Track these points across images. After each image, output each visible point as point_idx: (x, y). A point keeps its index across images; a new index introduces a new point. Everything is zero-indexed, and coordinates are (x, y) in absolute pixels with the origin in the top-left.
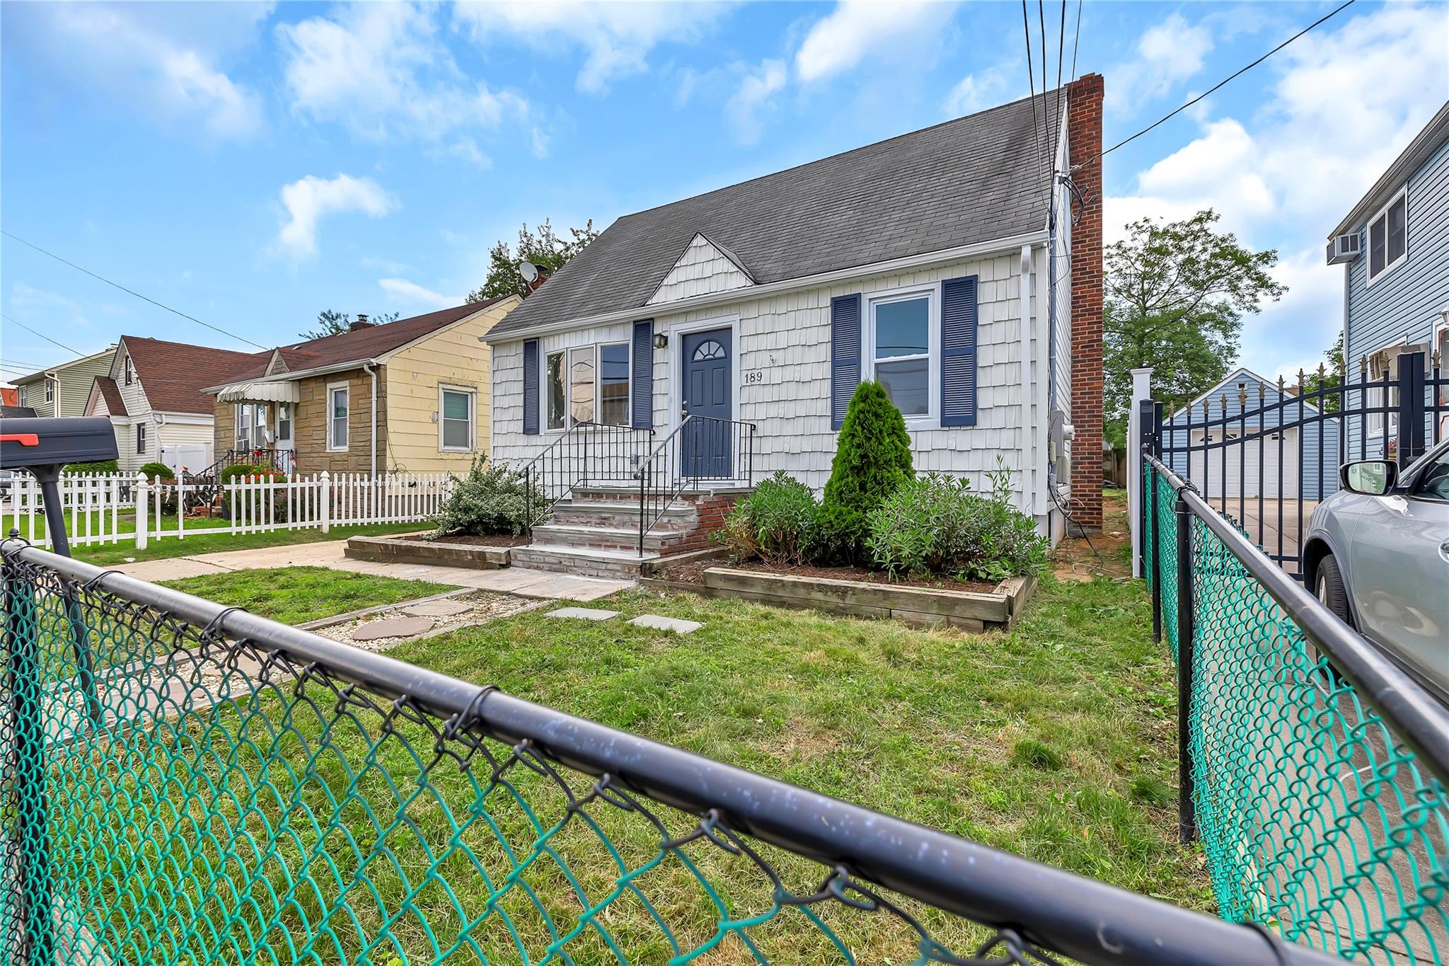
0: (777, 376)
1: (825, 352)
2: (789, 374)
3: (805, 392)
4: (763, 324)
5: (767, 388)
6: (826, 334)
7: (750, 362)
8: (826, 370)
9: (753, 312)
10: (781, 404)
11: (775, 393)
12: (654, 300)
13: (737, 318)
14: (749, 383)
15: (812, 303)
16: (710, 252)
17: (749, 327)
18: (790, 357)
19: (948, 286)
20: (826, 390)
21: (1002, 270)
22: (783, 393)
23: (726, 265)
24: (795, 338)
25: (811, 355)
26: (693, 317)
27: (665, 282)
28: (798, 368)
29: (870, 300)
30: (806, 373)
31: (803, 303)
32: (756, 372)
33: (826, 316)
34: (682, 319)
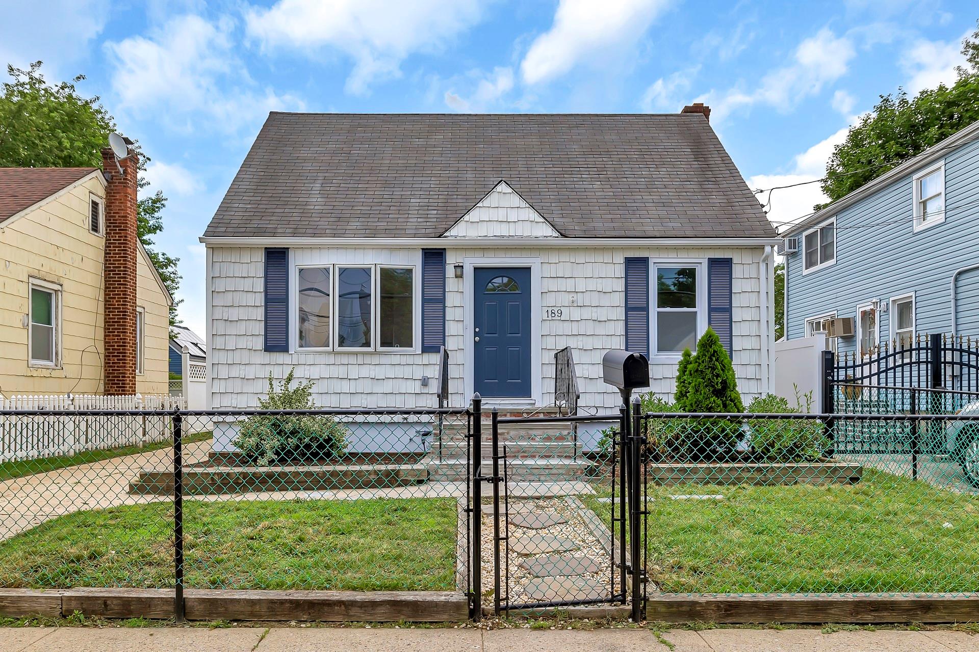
0: (576, 314)
1: (619, 299)
2: (587, 313)
3: (600, 329)
4: (564, 269)
5: (566, 324)
6: (620, 285)
7: (550, 300)
8: (620, 313)
9: (554, 258)
10: (580, 338)
11: (575, 328)
12: (453, 232)
13: (539, 260)
14: (550, 318)
15: (607, 258)
16: (516, 200)
17: (549, 271)
18: (587, 299)
19: (713, 262)
20: (620, 328)
21: (747, 258)
22: (582, 328)
23: (533, 215)
24: (592, 285)
25: (606, 301)
26: (492, 254)
27: (466, 218)
28: (595, 309)
29: (654, 263)
30: (602, 314)
31: (599, 258)
32: (556, 309)
33: (620, 271)
34: (480, 254)
